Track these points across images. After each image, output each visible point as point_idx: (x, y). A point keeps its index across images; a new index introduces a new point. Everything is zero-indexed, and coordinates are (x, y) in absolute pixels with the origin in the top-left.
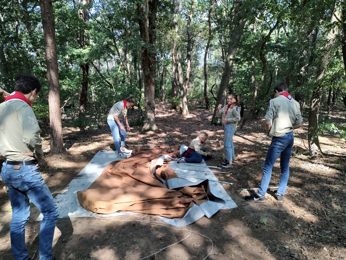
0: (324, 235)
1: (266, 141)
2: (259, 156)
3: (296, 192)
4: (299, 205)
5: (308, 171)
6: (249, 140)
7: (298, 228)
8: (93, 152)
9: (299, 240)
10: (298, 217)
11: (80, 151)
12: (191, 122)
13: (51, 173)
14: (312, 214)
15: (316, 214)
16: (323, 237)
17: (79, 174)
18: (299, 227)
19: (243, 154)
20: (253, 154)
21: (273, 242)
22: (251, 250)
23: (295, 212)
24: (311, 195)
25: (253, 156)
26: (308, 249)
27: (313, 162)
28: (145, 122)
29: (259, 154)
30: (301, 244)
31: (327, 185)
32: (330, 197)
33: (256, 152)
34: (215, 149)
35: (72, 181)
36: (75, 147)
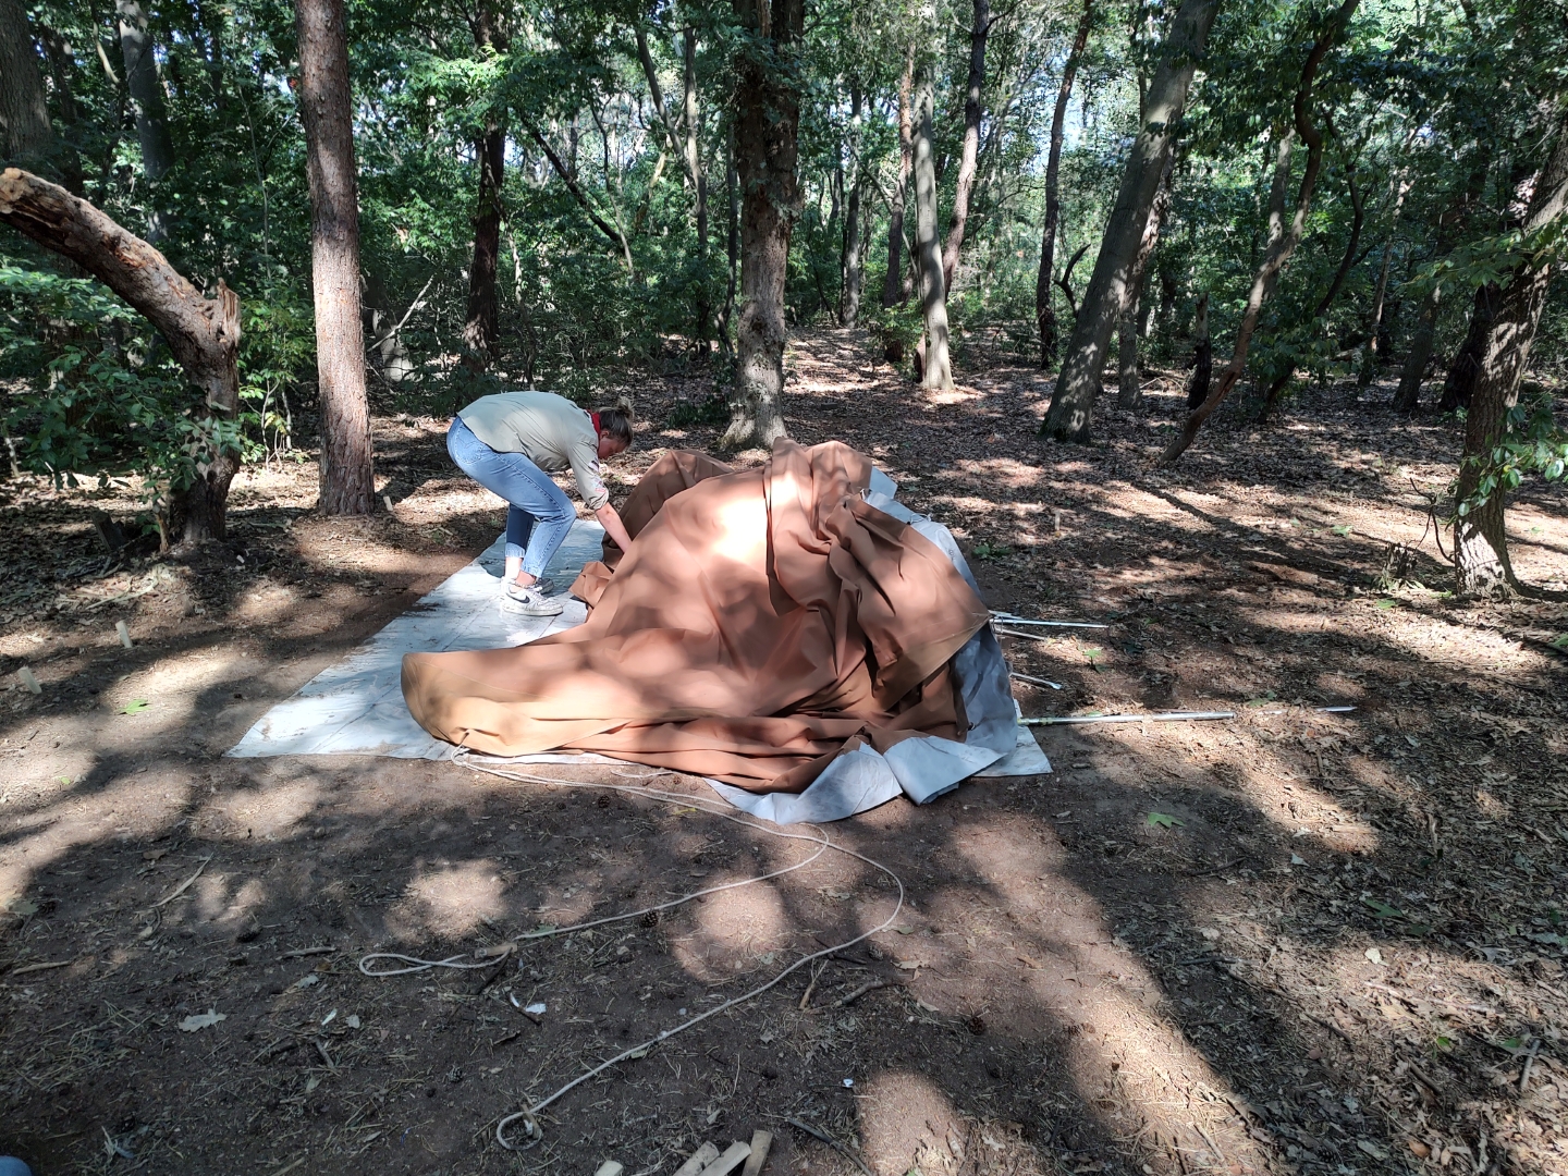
0: (1392, 906)
1: (1272, 522)
2: (1220, 580)
3: (1331, 734)
4: (1328, 785)
5: (1418, 656)
6: (1196, 512)
7: (1287, 870)
8: (495, 521)
9: (1273, 914)
10: (1304, 830)
11: (445, 511)
12: (951, 424)
13: (310, 587)
14: (1373, 823)
15: (1388, 824)
16: (1386, 910)
17: (424, 601)
18: (1295, 866)
19: (1150, 566)
20: (1193, 570)
21: (1160, 910)
22: (1056, 932)
23: (1299, 810)
24: (1396, 752)
25: (1189, 580)
26: (1298, 950)
27: (1458, 617)
28: (737, 409)
29: (1220, 573)
30: (1278, 929)
31: (1484, 715)
32: (1481, 763)
33: (1210, 565)
34: (1029, 539)
35: (392, 624)
36: (426, 493)
